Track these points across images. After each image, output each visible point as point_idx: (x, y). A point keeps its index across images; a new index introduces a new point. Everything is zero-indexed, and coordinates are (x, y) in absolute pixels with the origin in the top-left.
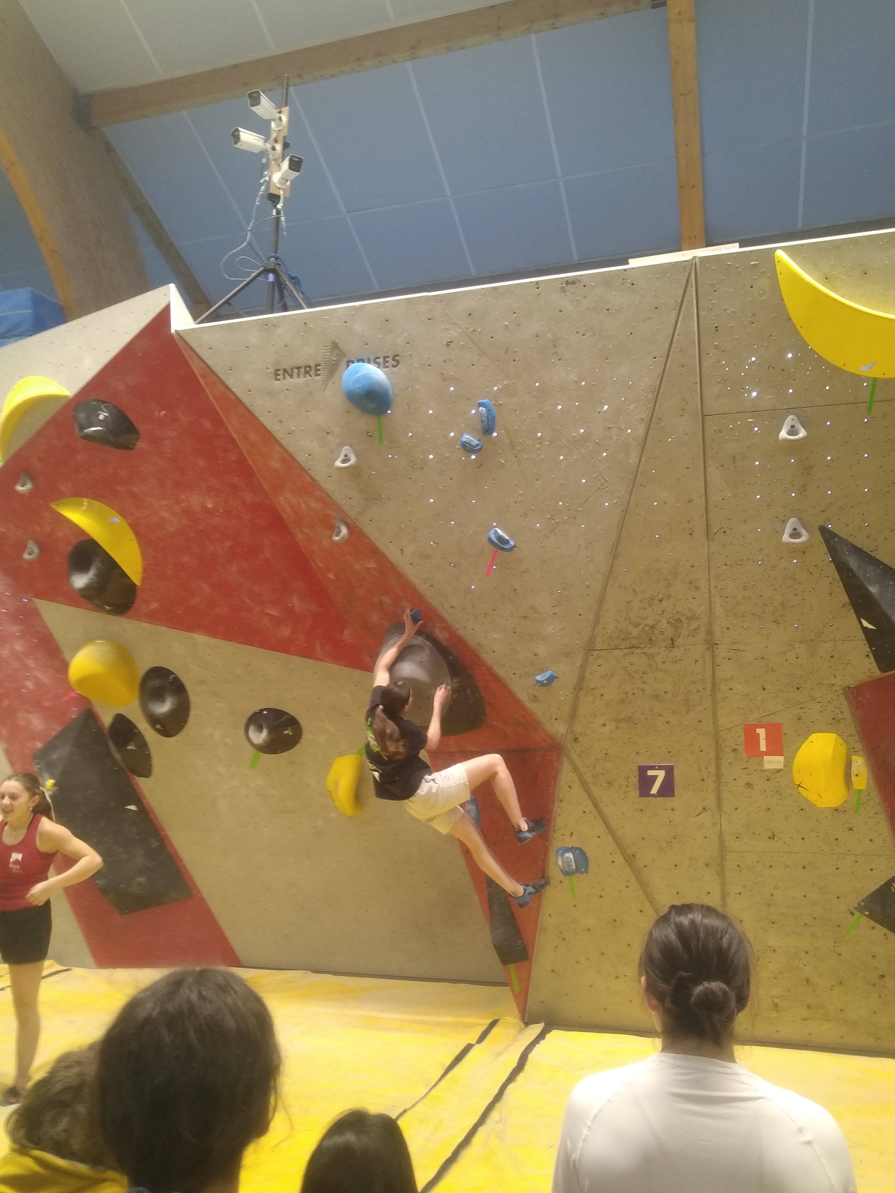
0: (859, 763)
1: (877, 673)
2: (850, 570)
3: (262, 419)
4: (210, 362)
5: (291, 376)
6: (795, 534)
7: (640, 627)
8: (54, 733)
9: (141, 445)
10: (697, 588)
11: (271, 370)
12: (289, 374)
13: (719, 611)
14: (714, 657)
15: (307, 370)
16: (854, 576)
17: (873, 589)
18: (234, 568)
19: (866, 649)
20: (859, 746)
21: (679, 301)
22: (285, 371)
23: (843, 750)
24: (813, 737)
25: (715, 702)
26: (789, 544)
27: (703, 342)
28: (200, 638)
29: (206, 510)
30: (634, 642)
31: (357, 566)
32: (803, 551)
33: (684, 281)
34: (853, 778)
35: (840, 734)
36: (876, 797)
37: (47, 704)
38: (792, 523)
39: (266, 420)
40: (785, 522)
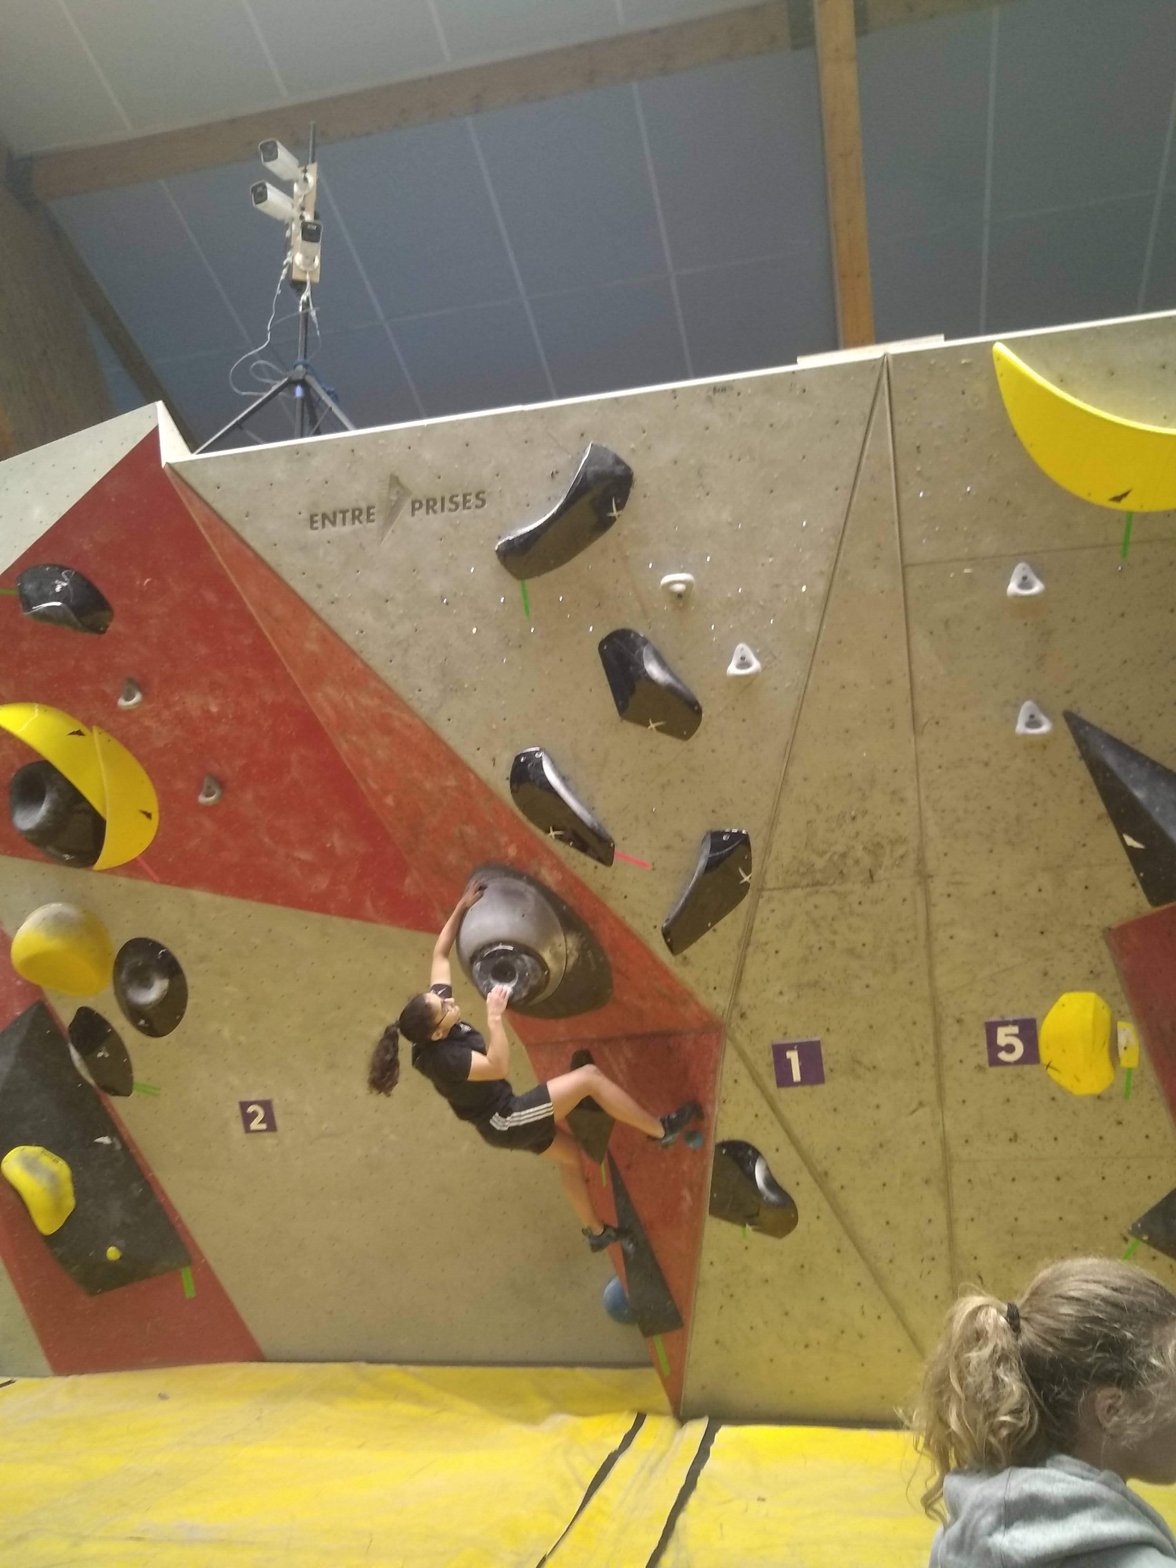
0: (1128, 1033)
1: (1147, 908)
2: (1106, 768)
3: (293, 584)
4: (218, 506)
5: (334, 523)
6: (1033, 723)
7: (827, 856)
9: (116, 626)
10: (902, 800)
11: (305, 515)
12: (330, 522)
13: (932, 830)
14: (927, 892)
15: (356, 515)
16: (1114, 777)
17: (1140, 794)
18: (249, 796)
19: (1131, 875)
20: (1126, 1008)
21: (868, 411)
22: (325, 516)
23: (1106, 1014)
24: (1065, 998)
25: (930, 956)
26: (1025, 736)
27: (902, 467)
28: (201, 896)
29: (208, 716)
30: (819, 876)
31: (428, 785)
32: (1044, 744)
33: (873, 385)
34: (1121, 1052)
35: (1101, 993)
36: (1151, 1077)
38: (1026, 708)
39: (300, 586)
40: (1017, 707)
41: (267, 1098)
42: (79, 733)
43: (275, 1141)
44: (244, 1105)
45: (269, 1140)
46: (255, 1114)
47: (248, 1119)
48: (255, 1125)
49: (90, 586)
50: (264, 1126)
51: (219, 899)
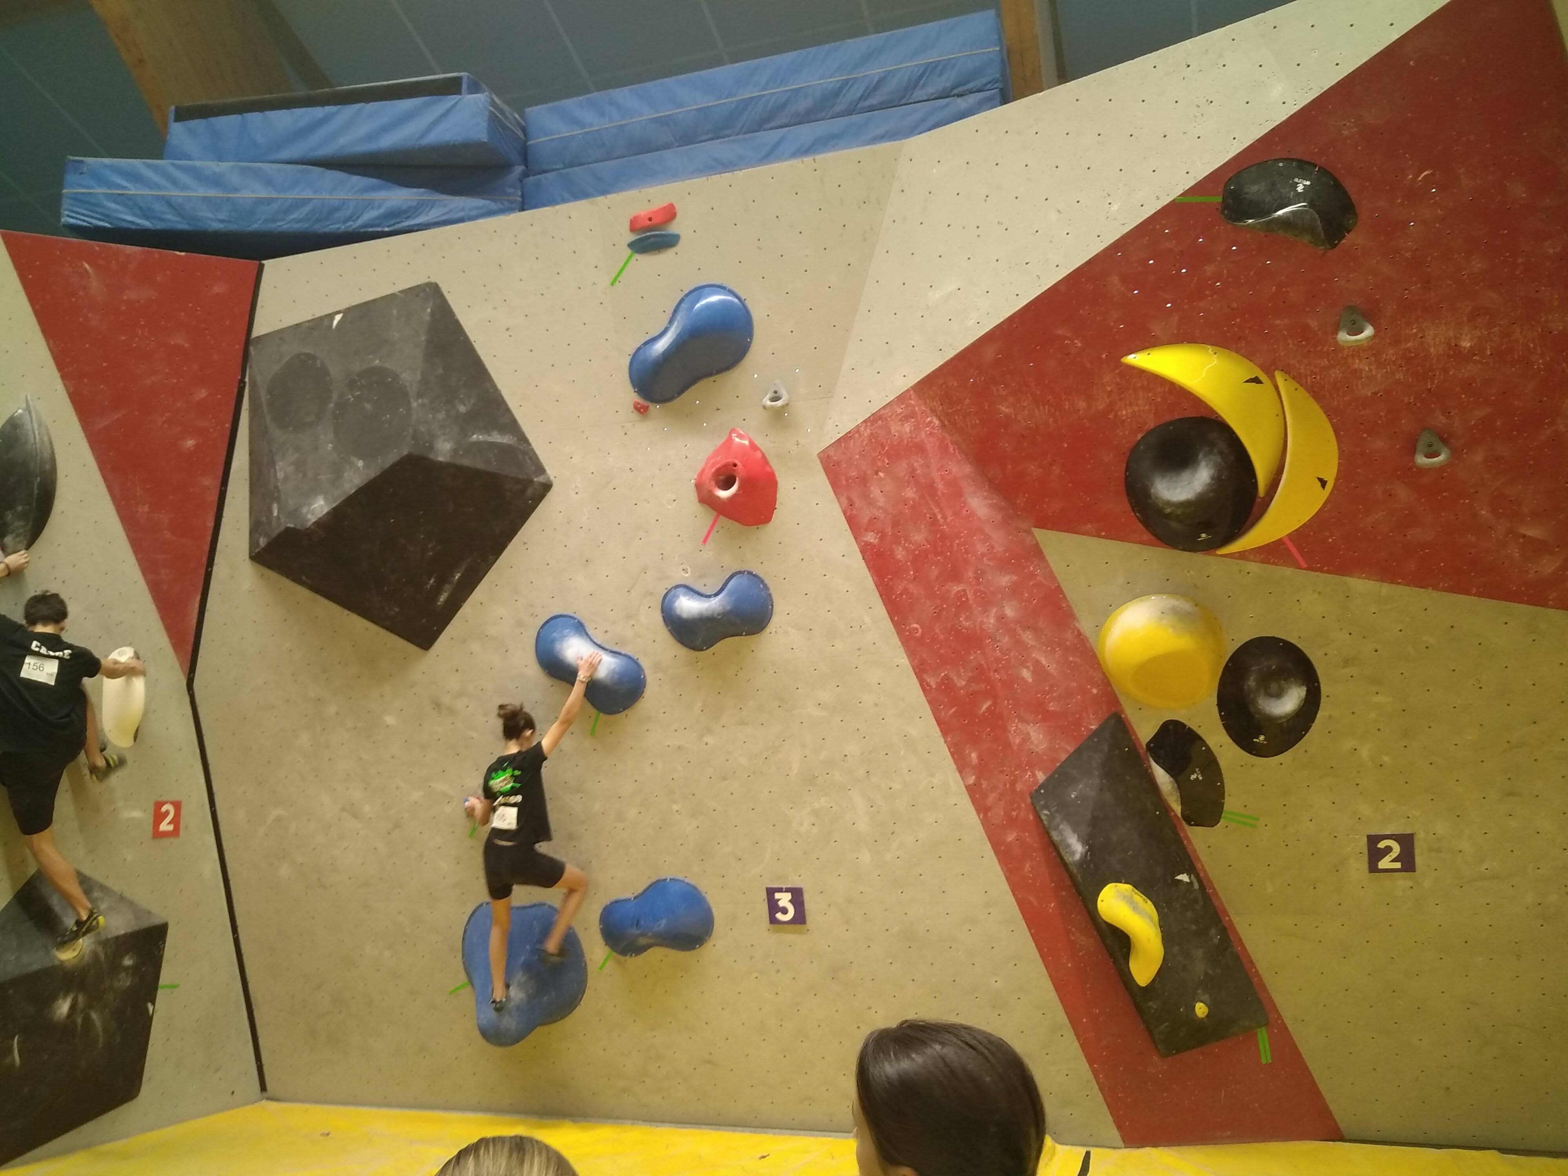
8: (1064, 757)
9: (1354, 239)
18: (1478, 457)
29: (1455, 353)
37: (1052, 707)
41: (1409, 832)
42: (1256, 380)
43: (1410, 884)
44: (1373, 840)
45: (1403, 881)
46: (1389, 849)
47: (1375, 854)
48: (1385, 863)
49: (1338, 186)
50: (1398, 865)
51: (1386, 589)
